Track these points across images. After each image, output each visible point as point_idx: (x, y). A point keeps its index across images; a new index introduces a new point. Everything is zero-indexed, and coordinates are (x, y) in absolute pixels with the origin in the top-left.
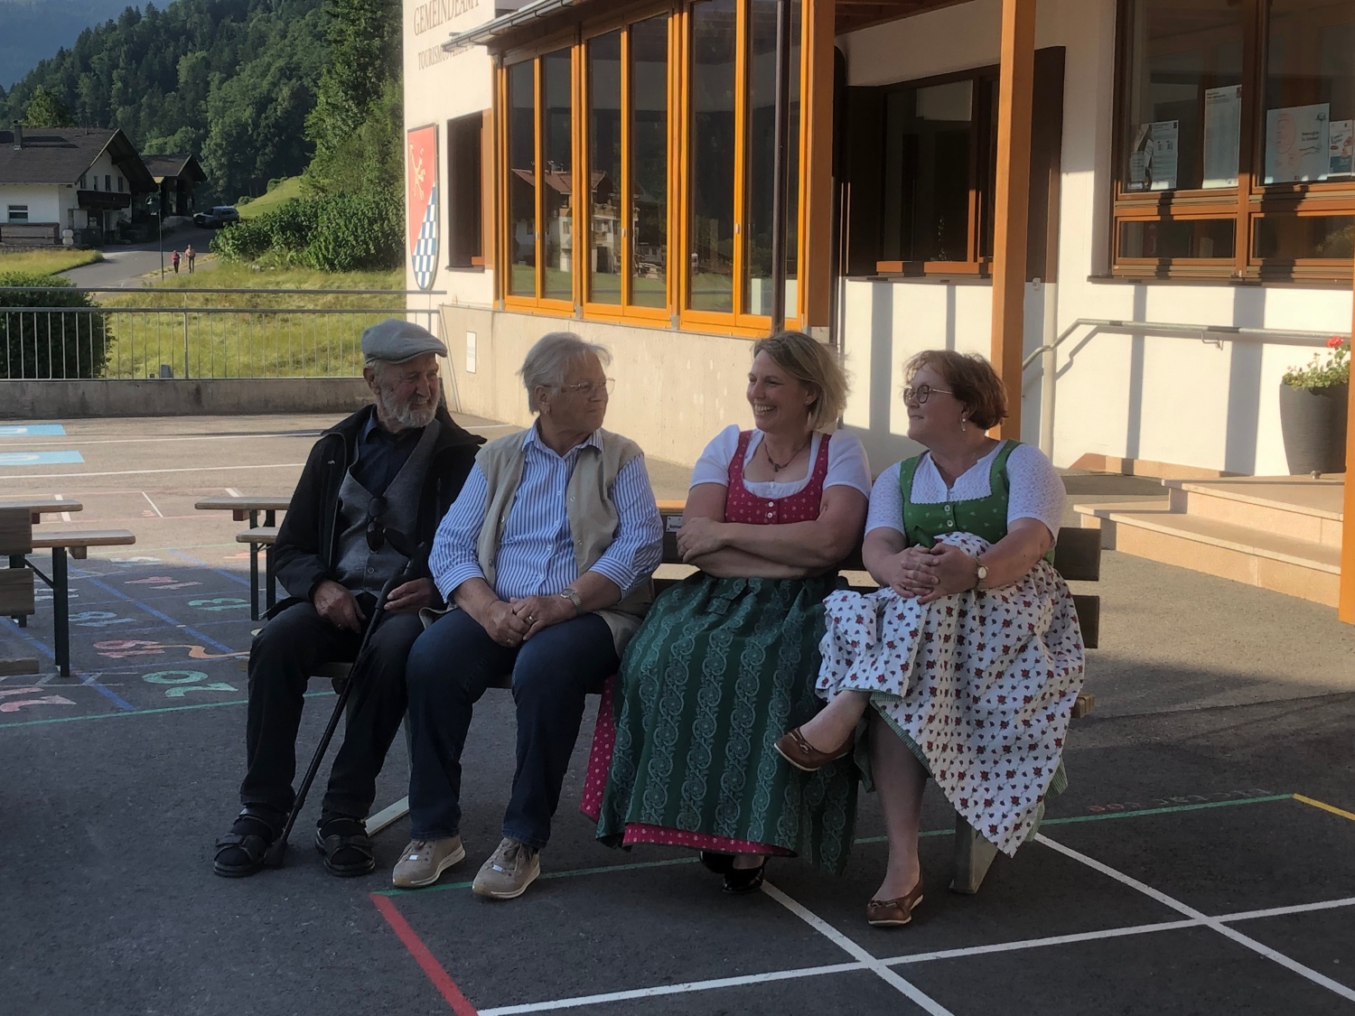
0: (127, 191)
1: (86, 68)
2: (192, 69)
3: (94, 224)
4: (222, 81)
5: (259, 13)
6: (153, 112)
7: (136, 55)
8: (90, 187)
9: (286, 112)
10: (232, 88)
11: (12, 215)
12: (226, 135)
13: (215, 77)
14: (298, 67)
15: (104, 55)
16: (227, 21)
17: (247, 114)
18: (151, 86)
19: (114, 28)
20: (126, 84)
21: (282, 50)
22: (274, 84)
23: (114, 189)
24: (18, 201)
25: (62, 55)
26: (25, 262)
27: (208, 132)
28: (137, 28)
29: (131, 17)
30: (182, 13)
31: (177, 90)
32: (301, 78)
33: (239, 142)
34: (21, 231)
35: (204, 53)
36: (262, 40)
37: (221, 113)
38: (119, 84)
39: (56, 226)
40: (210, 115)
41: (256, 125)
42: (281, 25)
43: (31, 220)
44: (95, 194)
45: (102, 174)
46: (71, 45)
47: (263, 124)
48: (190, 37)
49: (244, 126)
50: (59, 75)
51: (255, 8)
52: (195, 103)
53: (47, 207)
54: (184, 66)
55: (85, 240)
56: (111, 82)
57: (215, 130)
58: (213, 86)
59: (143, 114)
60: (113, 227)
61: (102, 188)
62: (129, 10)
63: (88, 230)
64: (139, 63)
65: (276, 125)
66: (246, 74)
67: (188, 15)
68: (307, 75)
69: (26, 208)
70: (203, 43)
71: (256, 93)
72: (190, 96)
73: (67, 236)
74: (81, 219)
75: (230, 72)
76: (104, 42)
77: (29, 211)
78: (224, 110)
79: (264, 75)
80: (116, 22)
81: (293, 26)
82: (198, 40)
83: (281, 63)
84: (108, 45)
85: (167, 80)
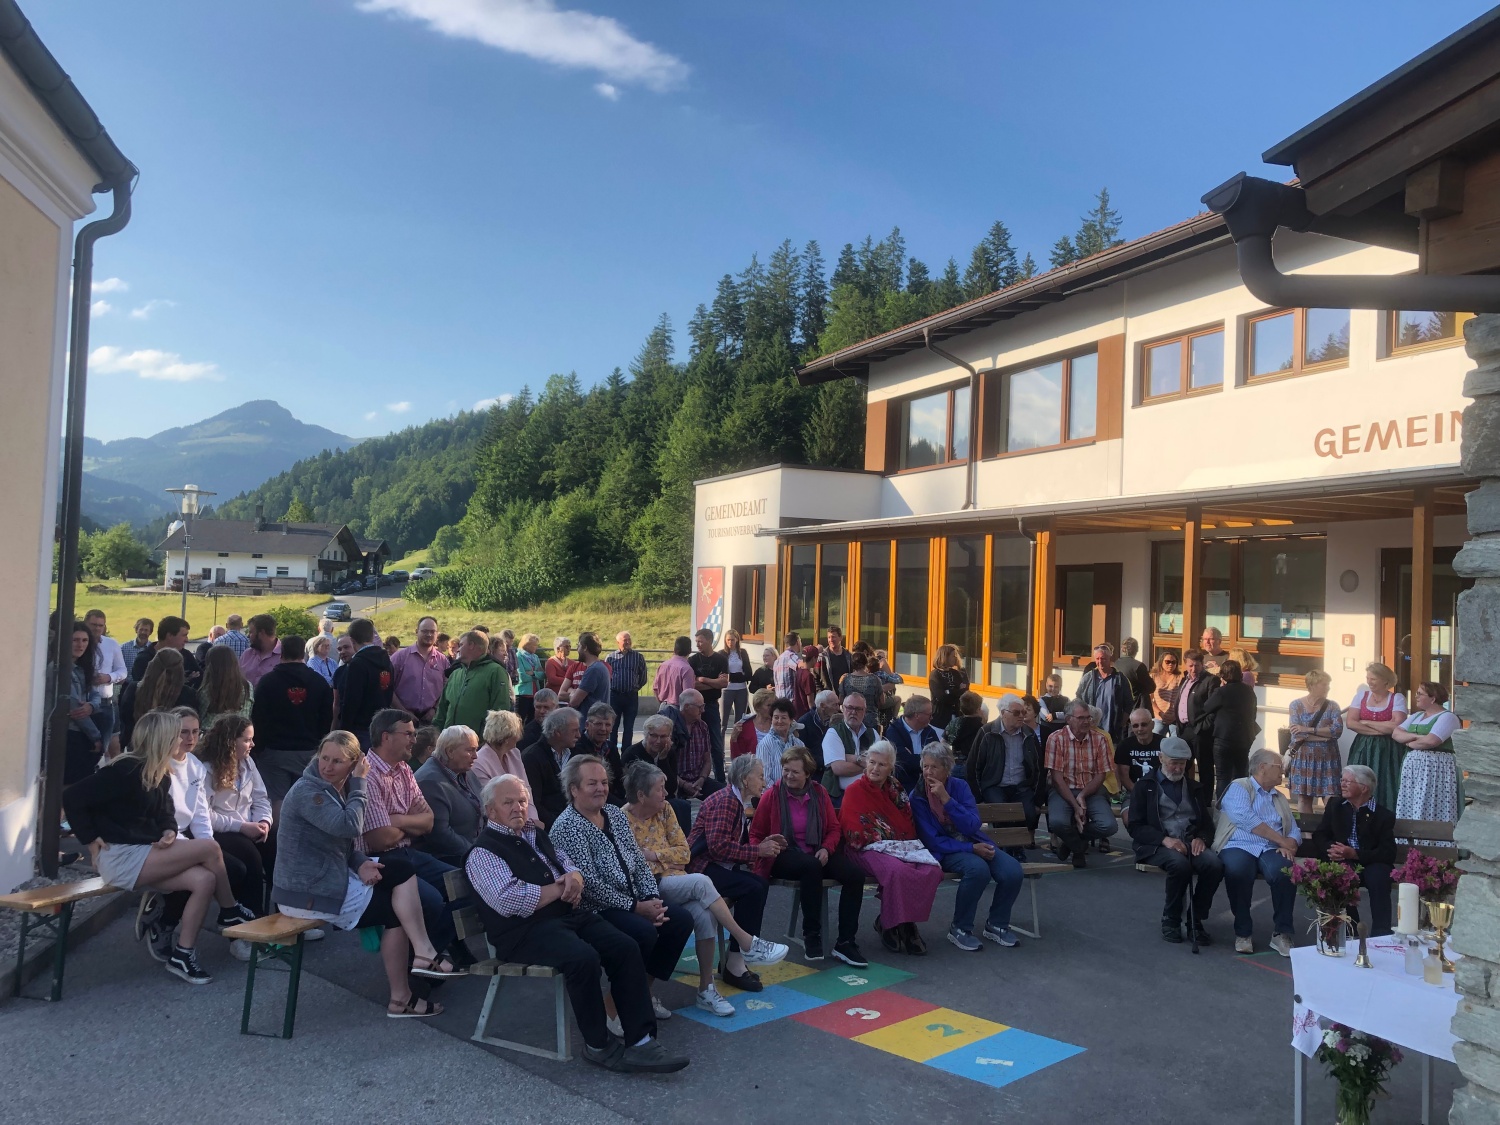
0: (345, 560)
1: (297, 483)
2: (362, 485)
3: (326, 579)
4: (379, 494)
5: (403, 456)
6: (336, 509)
7: (328, 476)
8: (325, 558)
9: (418, 512)
10: (385, 498)
11: (279, 573)
12: (380, 525)
13: (375, 491)
14: (425, 486)
15: (309, 476)
16: (383, 460)
17: (394, 513)
18: (335, 495)
19: (315, 461)
20: (320, 493)
21: (416, 477)
22: (411, 496)
23: (339, 559)
24: (283, 564)
25: (283, 475)
26: (289, 601)
27: (369, 522)
28: (329, 461)
29: (326, 455)
30: (357, 454)
31: (351, 498)
32: (427, 494)
33: (388, 528)
34: (283, 582)
35: (366, 478)
36: (404, 471)
37: (378, 512)
38: (317, 493)
39: (305, 579)
40: (370, 513)
41: (399, 519)
42: (416, 463)
43: (290, 575)
44: (328, 561)
45: (333, 550)
46: (289, 469)
47: (403, 519)
48: (361, 467)
49: (390, 520)
50: (280, 487)
51: (400, 453)
52: (362, 505)
53: (300, 568)
54: (356, 485)
55: (322, 588)
56: (312, 492)
57: (373, 521)
58: (373, 496)
59: (330, 511)
60: (336, 581)
61: (332, 558)
62: (325, 451)
63: (323, 582)
64: (329, 482)
65: (411, 520)
66: (394, 491)
67: (360, 455)
68: (430, 492)
69: (287, 568)
70: (368, 471)
71: (400, 501)
72: (360, 501)
73: (311, 585)
74: (319, 576)
75: (384, 488)
76: (309, 469)
77: (289, 571)
78: (380, 510)
79: (405, 491)
80: (317, 457)
81: (424, 465)
82: (365, 468)
83: (415, 484)
84: (311, 471)
85: (346, 492)
